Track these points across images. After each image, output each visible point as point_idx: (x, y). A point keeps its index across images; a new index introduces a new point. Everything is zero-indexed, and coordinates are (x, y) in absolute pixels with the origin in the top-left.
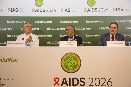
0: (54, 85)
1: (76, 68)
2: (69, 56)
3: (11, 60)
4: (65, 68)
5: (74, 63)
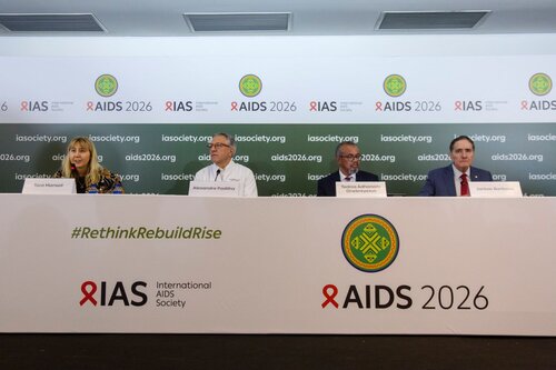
1: (386, 257)
2: (366, 224)
3: (201, 235)
5: (378, 243)
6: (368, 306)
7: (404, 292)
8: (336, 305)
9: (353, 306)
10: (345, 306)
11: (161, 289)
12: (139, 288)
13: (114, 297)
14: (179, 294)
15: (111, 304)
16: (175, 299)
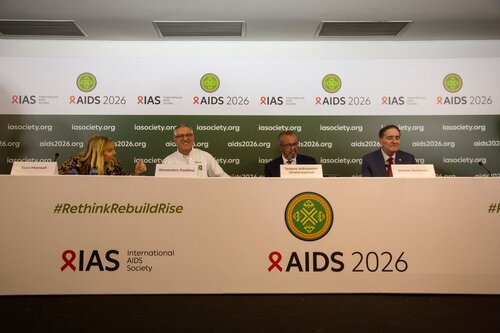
0: (270, 269)
1: (322, 228)
2: (306, 200)
3: (165, 210)
4: (296, 229)
5: (316, 216)
6: (307, 270)
7: (337, 257)
8: (280, 269)
9: (294, 269)
10: (288, 270)
11: (132, 257)
12: (112, 256)
13: (91, 263)
14: (147, 260)
15: (88, 269)
16: (143, 265)
